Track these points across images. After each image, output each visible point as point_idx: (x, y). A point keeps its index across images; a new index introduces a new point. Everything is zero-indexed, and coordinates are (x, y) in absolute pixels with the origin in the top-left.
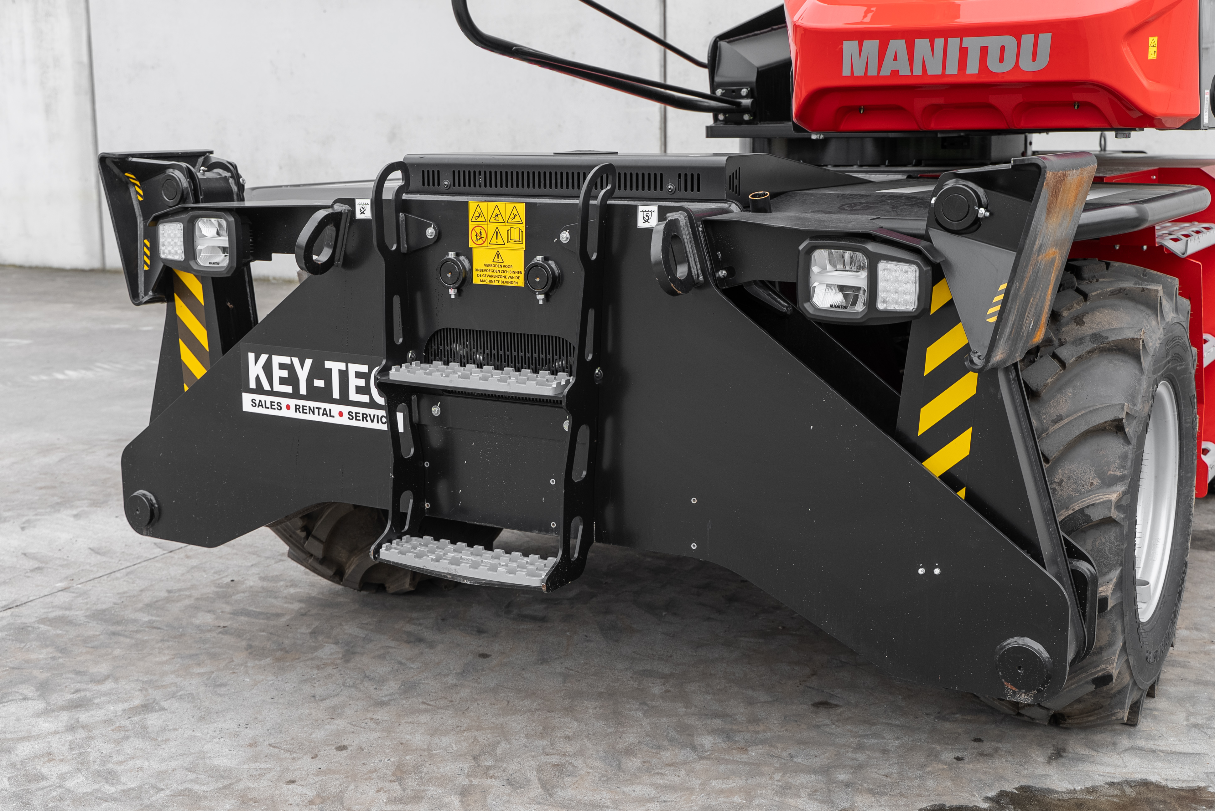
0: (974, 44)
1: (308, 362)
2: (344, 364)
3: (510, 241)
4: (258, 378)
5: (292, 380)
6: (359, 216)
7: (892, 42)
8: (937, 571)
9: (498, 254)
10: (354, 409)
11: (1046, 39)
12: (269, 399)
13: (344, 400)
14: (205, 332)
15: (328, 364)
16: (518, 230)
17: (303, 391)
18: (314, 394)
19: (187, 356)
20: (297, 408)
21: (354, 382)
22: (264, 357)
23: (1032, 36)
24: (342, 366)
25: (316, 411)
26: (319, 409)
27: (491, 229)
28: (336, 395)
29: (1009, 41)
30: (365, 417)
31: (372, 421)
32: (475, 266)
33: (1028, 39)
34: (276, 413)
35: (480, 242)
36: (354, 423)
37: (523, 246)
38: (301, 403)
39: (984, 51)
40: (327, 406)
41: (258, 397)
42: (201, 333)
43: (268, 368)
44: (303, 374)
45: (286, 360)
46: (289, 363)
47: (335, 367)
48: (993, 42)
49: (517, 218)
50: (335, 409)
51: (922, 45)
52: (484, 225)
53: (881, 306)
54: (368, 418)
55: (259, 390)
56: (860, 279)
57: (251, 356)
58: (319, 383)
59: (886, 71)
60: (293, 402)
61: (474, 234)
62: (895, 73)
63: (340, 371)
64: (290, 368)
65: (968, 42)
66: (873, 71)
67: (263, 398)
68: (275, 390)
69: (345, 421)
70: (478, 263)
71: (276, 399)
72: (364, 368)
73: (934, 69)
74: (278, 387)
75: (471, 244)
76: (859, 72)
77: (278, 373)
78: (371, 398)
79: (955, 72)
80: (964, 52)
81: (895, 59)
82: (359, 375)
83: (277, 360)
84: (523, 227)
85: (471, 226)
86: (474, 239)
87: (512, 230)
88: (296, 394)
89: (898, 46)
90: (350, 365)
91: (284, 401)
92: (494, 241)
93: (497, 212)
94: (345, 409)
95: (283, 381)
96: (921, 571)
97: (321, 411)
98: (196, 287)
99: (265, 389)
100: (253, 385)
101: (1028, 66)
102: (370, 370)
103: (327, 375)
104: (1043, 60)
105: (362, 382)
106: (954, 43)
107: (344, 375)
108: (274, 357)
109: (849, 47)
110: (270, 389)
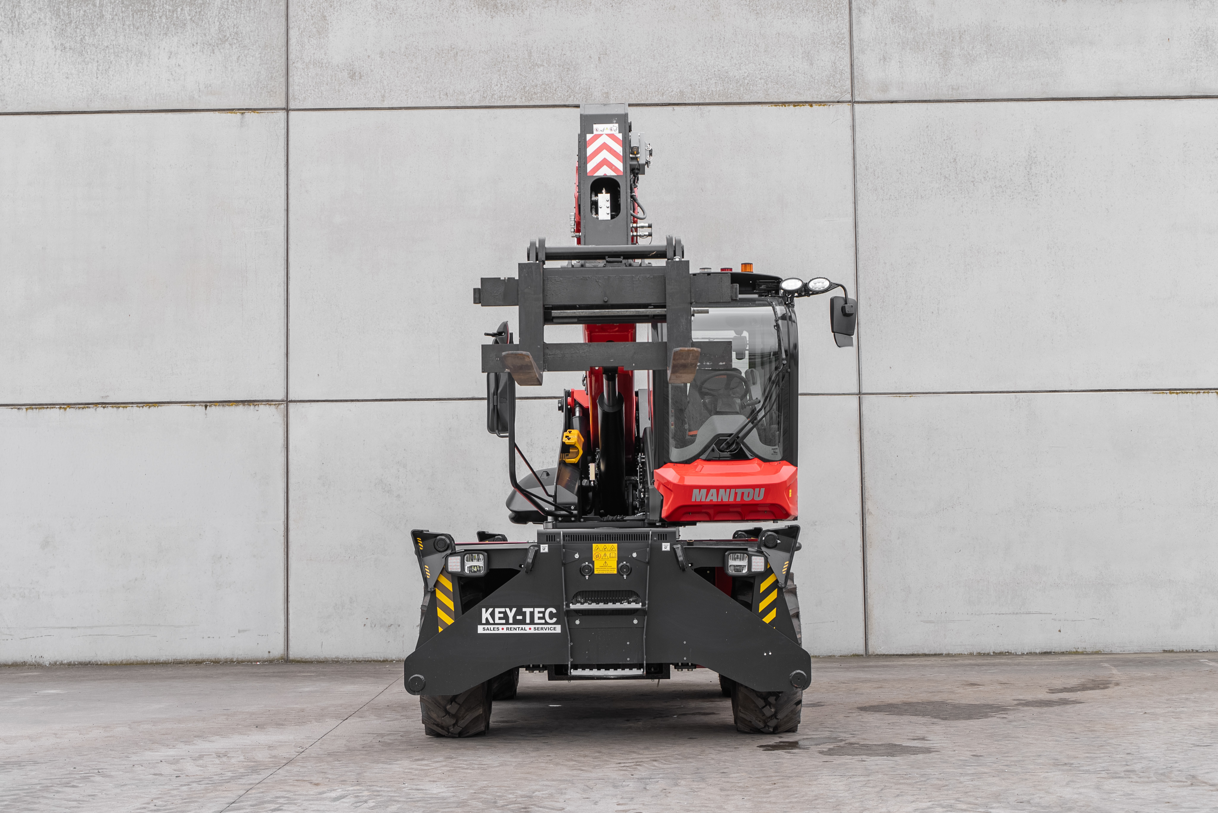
0: (739, 491)
1: (514, 610)
2: (532, 609)
3: (610, 557)
4: (487, 619)
5: (506, 617)
6: (542, 551)
7: (711, 490)
8: (770, 654)
9: (606, 562)
10: (537, 626)
11: (763, 490)
12: (492, 627)
13: (532, 622)
14: (452, 603)
15: (524, 610)
16: (614, 554)
17: (511, 621)
18: (516, 622)
19: (441, 614)
20: (507, 629)
21: (537, 615)
22: (490, 610)
23: (759, 489)
24: (532, 610)
25: (517, 629)
26: (519, 628)
27: (602, 554)
28: (528, 621)
29: (751, 490)
30: (542, 629)
31: (546, 630)
32: (595, 567)
33: (757, 490)
34: (496, 632)
35: (598, 558)
36: (537, 632)
37: (616, 559)
38: (509, 626)
39: (743, 493)
40: (523, 626)
41: (486, 627)
42: (450, 604)
43: (492, 615)
44: (511, 615)
45: (503, 610)
46: (504, 611)
47: (528, 610)
48: (746, 491)
49: (614, 549)
50: (527, 627)
51: (722, 491)
52: (600, 552)
53: (753, 570)
54: (544, 629)
55: (488, 623)
56: (745, 563)
57: (484, 610)
58: (519, 617)
59: (708, 500)
60: (505, 627)
61: (595, 555)
62: (711, 500)
63: (530, 612)
64: (505, 613)
65: (737, 490)
66: (703, 500)
67: (489, 626)
68: (496, 622)
69: (532, 631)
70: (597, 565)
71: (496, 626)
72: (543, 609)
73: (725, 499)
74: (497, 621)
75: (594, 559)
76: (698, 500)
77: (497, 615)
78: (546, 621)
79: (733, 500)
80: (736, 494)
81: (712, 496)
82: (539, 612)
83: (497, 610)
84: (616, 552)
85: (594, 553)
86: (595, 557)
87: (612, 554)
88: (507, 623)
89: (713, 491)
90: (535, 609)
91: (500, 627)
92: (604, 558)
93: (605, 547)
94: (532, 627)
95: (500, 618)
96: (765, 654)
97: (520, 629)
98: (448, 584)
99: (491, 622)
100: (484, 621)
101: (757, 499)
102: (545, 610)
103: (524, 614)
104: (762, 497)
105: (541, 615)
106: (733, 491)
107: (532, 614)
108: (496, 609)
109: (696, 491)
110: (493, 622)
